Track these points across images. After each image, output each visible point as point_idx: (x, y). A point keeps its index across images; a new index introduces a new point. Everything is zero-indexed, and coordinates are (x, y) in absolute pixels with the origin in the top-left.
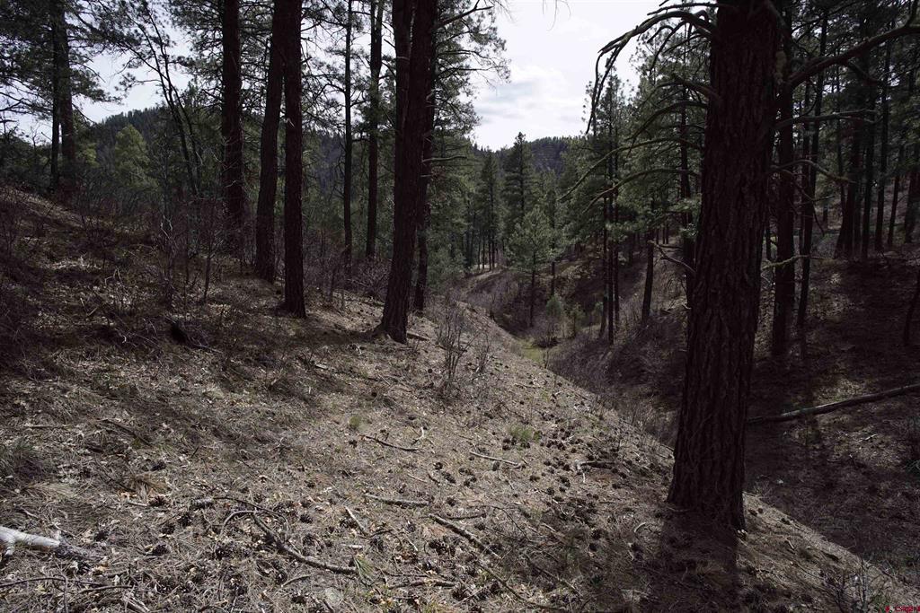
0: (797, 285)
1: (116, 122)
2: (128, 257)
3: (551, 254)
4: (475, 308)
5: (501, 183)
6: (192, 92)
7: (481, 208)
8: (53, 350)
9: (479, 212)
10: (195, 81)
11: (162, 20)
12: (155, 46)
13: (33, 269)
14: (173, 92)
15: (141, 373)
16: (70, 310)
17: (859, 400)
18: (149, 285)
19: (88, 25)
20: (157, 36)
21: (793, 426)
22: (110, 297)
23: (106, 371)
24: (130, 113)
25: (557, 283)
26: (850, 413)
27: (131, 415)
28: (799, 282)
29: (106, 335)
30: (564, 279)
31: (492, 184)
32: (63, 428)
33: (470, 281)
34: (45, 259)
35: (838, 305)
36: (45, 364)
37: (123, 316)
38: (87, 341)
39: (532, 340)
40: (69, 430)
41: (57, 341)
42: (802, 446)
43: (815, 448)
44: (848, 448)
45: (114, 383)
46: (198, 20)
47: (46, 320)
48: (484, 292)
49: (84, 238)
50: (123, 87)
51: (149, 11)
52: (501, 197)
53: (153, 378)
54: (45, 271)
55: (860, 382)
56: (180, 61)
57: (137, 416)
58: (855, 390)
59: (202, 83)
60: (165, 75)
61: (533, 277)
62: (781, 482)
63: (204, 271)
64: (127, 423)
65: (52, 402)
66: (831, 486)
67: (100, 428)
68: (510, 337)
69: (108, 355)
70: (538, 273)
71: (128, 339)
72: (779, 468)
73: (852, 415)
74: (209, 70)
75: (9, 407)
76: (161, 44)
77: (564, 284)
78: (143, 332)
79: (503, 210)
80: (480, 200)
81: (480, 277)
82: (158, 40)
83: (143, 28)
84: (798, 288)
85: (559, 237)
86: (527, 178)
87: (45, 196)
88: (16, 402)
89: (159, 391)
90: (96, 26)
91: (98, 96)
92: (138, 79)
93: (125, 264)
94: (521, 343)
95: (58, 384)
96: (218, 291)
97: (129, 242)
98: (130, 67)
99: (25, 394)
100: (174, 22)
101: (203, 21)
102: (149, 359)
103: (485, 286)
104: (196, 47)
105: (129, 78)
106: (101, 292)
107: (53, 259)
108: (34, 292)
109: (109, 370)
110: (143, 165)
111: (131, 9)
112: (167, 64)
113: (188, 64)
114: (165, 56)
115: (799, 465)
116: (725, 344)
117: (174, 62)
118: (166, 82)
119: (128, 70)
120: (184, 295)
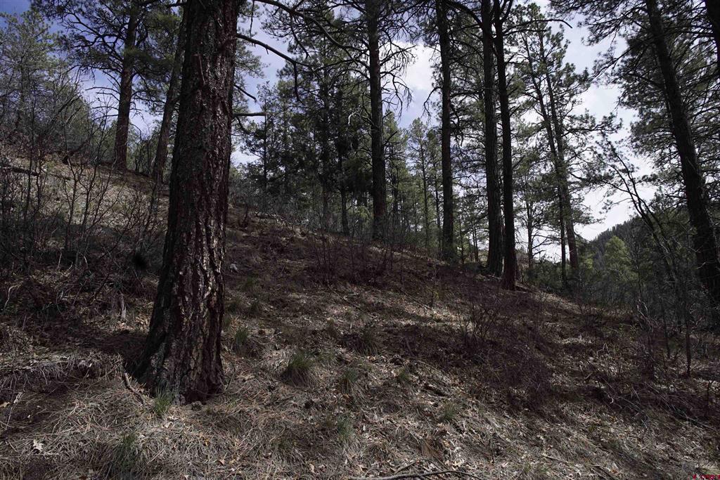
1: (605, 236)
2: (614, 335)
6: (658, 199)
8: (561, 402)
10: (660, 190)
11: (626, 156)
12: (624, 176)
13: (550, 344)
14: (642, 204)
15: (628, 433)
16: (573, 373)
18: (633, 357)
19: (579, 178)
20: (624, 168)
22: (602, 366)
23: (599, 425)
24: (614, 228)
27: (620, 469)
29: (598, 396)
32: (566, 463)
34: (558, 337)
36: (557, 412)
37: (611, 382)
38: (585, 399)
40: (571, 467)
41: (565, 396)
45: (605, 436)
46: (655, 144)
47: (558, 379)
49: (583, 322)
50: (605, 211)
51: (616, 154)
53: (639, 440)
54: (558, 345)
56: (646, 179)
57: (626, 471)
59: (666, 190)
60: (634, 193)
63: (685, 347)
64: (616, 474)
65: (560, 441)
67: (593, 473)
69: (601, 412)
71: (615, 401)
74: (671, 178)
75: (534, 438)
76: (628, 172)
78: (628, 396)
82: (626, 171)
83: (613, 166)
87: (559, 295)
88: (538, 436)
89: (646, 453)
90: (584, 177)
91: (586, 221)
92: (614, 202)
93: (612, 340)
95: (564, 428)
96: (703, 367)
97: (615, 322)
98: (608, 196)
99: (543, 432)
100: (636, 153)
101: (658, 143)
102: (636, 421)
104: (656, 165)
105: (609, 203)
106: (594, 361)
107: (562, 337)
108: (551, 359)
109: (601, 425)
110: (627, 264)
111: (604, 157)
112: (634, 185)
113: (653, 179)
114: (632, 180)
117: (640, 181)
118: (635, 198)
119: (606, 198)
120: (667, 368)
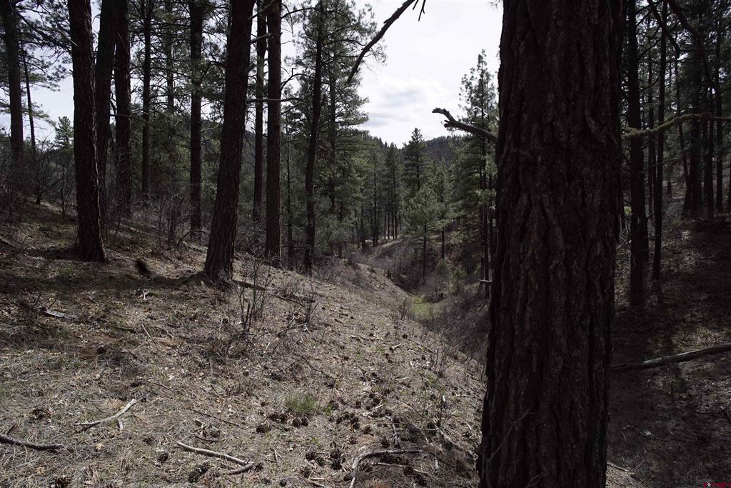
0: (650, 242)
3: (440, 224)
4: (375, 269)
5: (401, 169)
7: (386, 189)
9: (384, 193)
17: (721, 348)
21: (655, 374)
25: (446, 249)
26: (713, 361)
28: (652, 240)
30: (452, 245)
31: (394, 169)
33: (377, 249)
35: (690, 259)
39: (423, 296)
42: (667, 395)
43: (681, 398)
44: (718, 398)
48: (387, 257)
52: (401, 180)
55: (718, 330)
58: (715, 337)
61: (425, 243)
62: (648, 433)
66: (704, 440)
68: (404, 293)
70: (429, 240)
72: (646, 418)
73: (715, 363)
77: (452, 250)
79: (403, 191)
80: (385, 183)
81: (385, 246)
84: (652, 245)
85: (447, 211)
86: (421, 165)
94: (413, 298)
103: (389, 253)
115: (666, 415)
116: (556, 262)
